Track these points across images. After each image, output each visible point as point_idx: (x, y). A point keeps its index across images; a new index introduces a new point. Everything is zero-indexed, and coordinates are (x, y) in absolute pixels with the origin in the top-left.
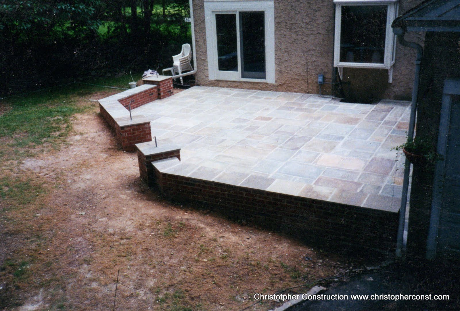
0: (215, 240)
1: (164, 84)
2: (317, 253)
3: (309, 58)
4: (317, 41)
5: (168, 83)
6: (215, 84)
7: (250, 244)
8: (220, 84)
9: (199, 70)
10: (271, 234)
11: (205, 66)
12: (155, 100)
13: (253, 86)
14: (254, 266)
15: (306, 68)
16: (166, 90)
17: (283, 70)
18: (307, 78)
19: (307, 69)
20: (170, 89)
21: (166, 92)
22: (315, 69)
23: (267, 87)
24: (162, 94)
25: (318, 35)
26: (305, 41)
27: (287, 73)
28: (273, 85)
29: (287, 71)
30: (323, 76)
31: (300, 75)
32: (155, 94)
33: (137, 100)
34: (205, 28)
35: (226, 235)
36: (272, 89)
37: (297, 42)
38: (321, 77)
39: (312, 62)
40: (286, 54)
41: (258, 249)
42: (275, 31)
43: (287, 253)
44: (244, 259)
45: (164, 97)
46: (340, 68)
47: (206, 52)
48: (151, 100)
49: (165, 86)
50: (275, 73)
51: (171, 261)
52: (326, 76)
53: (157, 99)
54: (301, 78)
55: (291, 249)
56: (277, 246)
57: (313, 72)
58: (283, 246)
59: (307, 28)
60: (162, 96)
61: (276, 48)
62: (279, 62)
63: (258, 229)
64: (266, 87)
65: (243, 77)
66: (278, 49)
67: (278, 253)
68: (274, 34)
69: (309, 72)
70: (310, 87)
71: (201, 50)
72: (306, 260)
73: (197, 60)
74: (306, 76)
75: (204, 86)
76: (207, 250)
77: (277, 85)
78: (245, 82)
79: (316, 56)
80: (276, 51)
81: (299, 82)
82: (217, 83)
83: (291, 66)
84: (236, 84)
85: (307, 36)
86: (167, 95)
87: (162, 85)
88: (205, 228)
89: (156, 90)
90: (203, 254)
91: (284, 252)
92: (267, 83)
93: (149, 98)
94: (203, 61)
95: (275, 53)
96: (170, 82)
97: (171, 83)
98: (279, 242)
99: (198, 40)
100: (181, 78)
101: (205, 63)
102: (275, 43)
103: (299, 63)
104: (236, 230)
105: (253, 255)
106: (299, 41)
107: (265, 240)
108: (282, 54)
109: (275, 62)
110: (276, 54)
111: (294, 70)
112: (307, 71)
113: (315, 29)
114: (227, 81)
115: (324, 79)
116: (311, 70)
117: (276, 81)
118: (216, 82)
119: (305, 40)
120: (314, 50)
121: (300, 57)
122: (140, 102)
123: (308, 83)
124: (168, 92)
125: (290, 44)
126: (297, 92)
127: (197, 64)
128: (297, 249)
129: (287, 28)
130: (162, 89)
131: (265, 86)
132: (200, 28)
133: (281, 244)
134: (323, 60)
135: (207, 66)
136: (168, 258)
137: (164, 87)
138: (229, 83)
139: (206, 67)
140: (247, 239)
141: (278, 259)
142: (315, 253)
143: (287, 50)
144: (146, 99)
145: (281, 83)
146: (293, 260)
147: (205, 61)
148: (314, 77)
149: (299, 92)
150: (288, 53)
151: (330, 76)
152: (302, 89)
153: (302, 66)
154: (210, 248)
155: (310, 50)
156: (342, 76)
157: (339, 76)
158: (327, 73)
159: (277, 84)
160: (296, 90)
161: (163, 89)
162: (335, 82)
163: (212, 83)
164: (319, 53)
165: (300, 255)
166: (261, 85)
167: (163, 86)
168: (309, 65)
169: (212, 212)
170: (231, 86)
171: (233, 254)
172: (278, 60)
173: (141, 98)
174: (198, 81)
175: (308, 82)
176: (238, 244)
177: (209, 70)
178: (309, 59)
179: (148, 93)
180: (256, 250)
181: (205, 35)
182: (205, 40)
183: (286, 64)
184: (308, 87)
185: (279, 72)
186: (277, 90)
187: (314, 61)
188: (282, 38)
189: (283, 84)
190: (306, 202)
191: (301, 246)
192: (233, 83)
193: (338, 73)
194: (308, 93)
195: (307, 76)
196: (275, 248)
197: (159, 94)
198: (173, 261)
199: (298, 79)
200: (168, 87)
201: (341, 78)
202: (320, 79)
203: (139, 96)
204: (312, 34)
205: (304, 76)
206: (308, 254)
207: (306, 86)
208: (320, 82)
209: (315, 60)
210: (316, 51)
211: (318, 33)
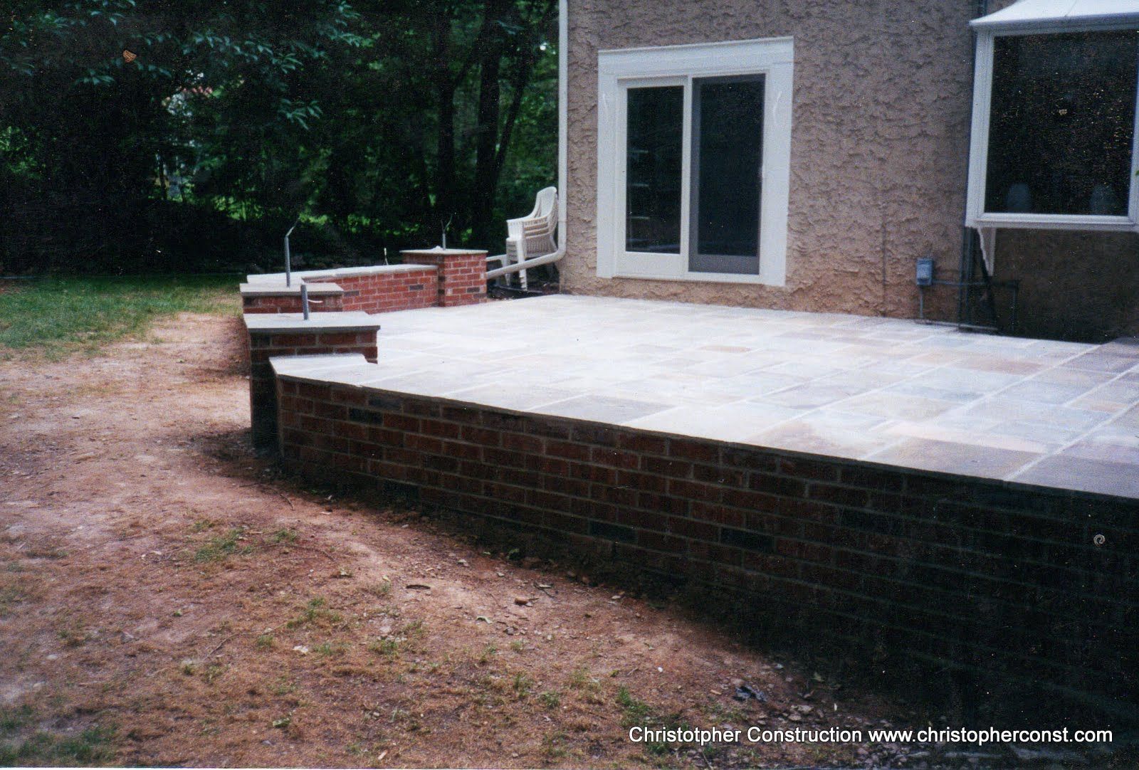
0: (382, 593)
1: (460, 265)
2: (795, 682)
3: (890, 211)
4: (916, 161)
5: (472, 264)
6: (614, 290)
7: (520, 622)
8: (630, 288)
9: (571, 252)
10: (618, 600)
11: (587, 239)
12: (426, 306)
13: (720, 294)
14: (499, 690)
15: (881, 240)
16: (462, 284)
17: (810, 248)
18: (884, 271)
19: (884, 243)
20: (476, 283)
21: (462, 291)
22: (910, 244)
23: (761, 297)
24: (449, 293)
25: (920, 139)
26: (881, 159)
27: (823, 256)
28: (779, 290)
29: (822, 252)
30: (934, 263)
31: (862, 262)
32: (430, 291)
33: (369, 292)
34: (596, 130)
35: (435, 584)
36: (775, 304)
37: (857, 162)
38: (927, 266)
39: (900, 224)
40: (822, 202)
41: (547, 641)
42: (794, 131)
43: (662, 665)
44: (468, 662)
45: (455, 302)
46: (987, 231)
47: (595, 199)
48: (414, 304)
49: (463, 271)
50: (788, 257)
51: (158, 637)
52: (942, 264)
53: (434, 305)
54: (864, 271)
55: (685, 654)
56: (628, 638)
57: (901, 253)
58: (654, 641)
59: (889, 120)
60: (450, 298)
61: (792, 182)
62: (801, 224)
63: (576, 580)
64: (759, 299)
65: (692, 268)
66: (798, 185)
67: (623, 662)
68: (788, 140)
69: (889, 254)
70: (892, 295)
71: (580, 196)
72: (741, 700)
73: (568, 223)
74: (881, 265)
75: (581, 294)
76: (332, 620)
77: (789, 291)
78: (697, 283)
79: (914, 204)
80: (792, 192)
81: (858, 283)
82: (617, 288)
83: (834, 235)
84: (673, 289)
85: (888, 143)
86: (463, 298)
87: (452, 269)
88: (367, 555)
89: (434, 279)
90: (306, 631)
91: (649, 660)
92: (761, 286)
93: (406, 295)
94: (585, 226)
95: (790, 198)
96: (477, 264)
97: (480, 266)
98: (645, 627)
99: (575, 167)
100: (523, 274)
101: (590, 231)
102: (792, 167)
103: (860, 226)
104: (487, 574)
105: (513, 655)
106: (865, 161)
107: (588, 616)
108: (811, 203)
109: (789, 225)
110: (791, 203)
111: (845, 247)
112: (884, 251)
113: (912, 121)
114: (647, 281)
115: (935, 271)
116: (897, 245)
117: (788, 280)
118: (617, 282)
119: (882, 155)
120: (906, 186)
121: (865, 209)
122: (378, 302)
123: (885, 285)
124: (470, 290)
125: (833, 172)
126: (849, 312)
127: (567, 234)
128: (709, 657)
129: (829, 122)
130: (449, 279)
131: (754, 295)
132: (583, 130)
133: (650, 634)
134: (935, 217)
135: (595, 239)
136: (154, 624)
137: (459, 274)
138: (652, 285)
139: (590, 243)
140: (514, 606)
141: (616, 682)
142: (789, 679)
143: (823, 188)
144: (399, 296)
145: (802, 286)
146: (678, 691)
147: (589, 225)
148: (905, 268)
149: (857, 313)
150: (829, 198)
151: (953, 263)
152: (866, 302)
153: (870, 234)
154: (346, 615)
155: (894, 187)
156: (992, 260)
157: (983, 263)
158: (943, 253)
159: (790, 288)
160: (848, 306)
161: (455, 278)
162: (969, 280)
163: (605, 287)
164: (921, 196)
165: (719, 681)
166: (744, 292)
167: (456, 272)
168: (890, 233)
169: (424, 518)
170: (658, 293)
171: (433, 642)
172: (798, 219)
173: (381, 291)
174: (566, 280)
175: (884, 280)
176: (472, 615)
177: (598, 251)
178: (892, 216)
179: (407, 282)
180: (538, 642)
181: (594, 149)
182: (594, 166)
183: (820, 230)
184: (884, 297)
185: (800, 254)
186: (790, 307)
187: (908, 220)
188: (813, 154)
189: (810, 289)
190: (772, 468)
191: (733, 650)
192: (663, 286)
193: (981, 252)
194: (884, 315)
195: (884, 263)
196: (621, 643)
197: (442, 292)
198: (167, 636)
199: (854, 275)
200: (470, 277)
201: (990, 267)
202: (923, 272)
203: (375, 284)
204: (902, 138)
205: (872, 264)
206: (758, 681)
207: (881, 293)
208: (921, 280)
209: (909, 217)
210: (914, 190)
211: (923, 134)
